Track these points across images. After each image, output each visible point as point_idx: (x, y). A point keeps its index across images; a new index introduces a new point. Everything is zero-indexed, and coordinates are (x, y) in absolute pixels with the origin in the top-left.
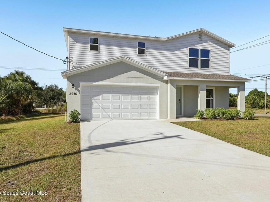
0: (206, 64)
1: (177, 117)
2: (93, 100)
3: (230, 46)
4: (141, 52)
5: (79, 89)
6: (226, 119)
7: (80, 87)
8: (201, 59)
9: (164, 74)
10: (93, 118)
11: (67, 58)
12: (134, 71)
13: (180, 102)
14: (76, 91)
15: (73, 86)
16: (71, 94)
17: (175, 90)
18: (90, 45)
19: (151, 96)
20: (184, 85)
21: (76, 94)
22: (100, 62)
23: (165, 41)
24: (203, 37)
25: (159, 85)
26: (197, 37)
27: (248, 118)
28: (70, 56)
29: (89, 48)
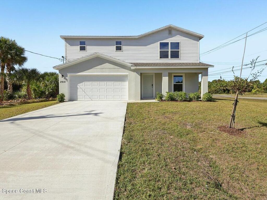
0: (175, 55)
1: (141, 99)
2: (78, 86)
3: (199, 38)
4: (119, 49)
5: (67, 78)
6: (181, 101)
7: (67, 77)
8: (171, 51)
9: (131, 65)
10: (78, 99)
11: (63, 57)
12: (107, 63)
13: (152, 87)
14: (65, 80)
15: (62, 77)
16: (62, 82)
17: (140, 77)
18: (80, 46)
19: (123, 83)
20: (155, 73)
21: (65, 82)
22: (79, 58)
23: (138, 39)
24: (173, 32)
25: (128, 74)
26: (167, 32)
27: (205, 100)
28: (66, 55)
29: (79, 49)
